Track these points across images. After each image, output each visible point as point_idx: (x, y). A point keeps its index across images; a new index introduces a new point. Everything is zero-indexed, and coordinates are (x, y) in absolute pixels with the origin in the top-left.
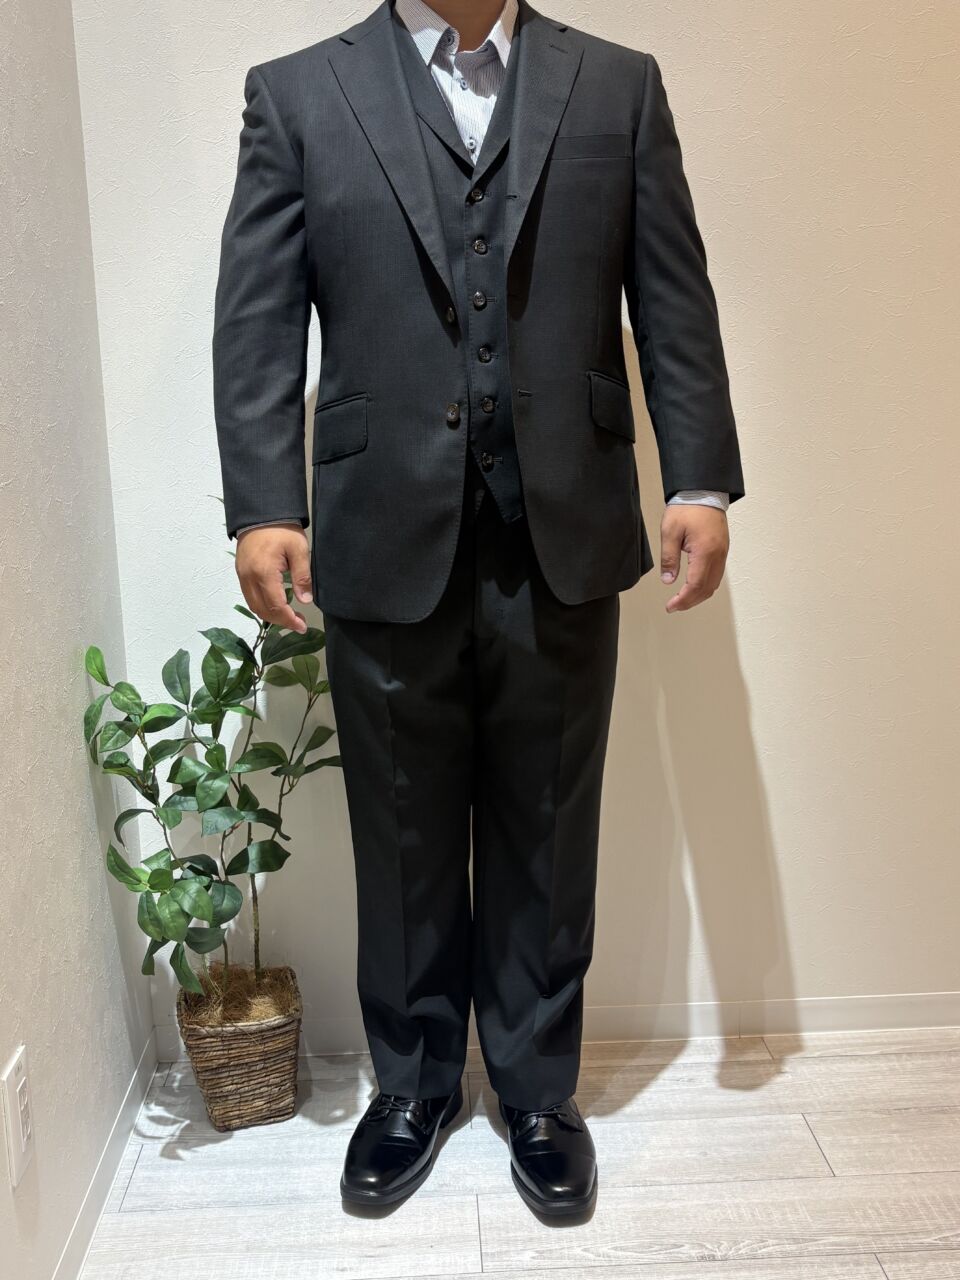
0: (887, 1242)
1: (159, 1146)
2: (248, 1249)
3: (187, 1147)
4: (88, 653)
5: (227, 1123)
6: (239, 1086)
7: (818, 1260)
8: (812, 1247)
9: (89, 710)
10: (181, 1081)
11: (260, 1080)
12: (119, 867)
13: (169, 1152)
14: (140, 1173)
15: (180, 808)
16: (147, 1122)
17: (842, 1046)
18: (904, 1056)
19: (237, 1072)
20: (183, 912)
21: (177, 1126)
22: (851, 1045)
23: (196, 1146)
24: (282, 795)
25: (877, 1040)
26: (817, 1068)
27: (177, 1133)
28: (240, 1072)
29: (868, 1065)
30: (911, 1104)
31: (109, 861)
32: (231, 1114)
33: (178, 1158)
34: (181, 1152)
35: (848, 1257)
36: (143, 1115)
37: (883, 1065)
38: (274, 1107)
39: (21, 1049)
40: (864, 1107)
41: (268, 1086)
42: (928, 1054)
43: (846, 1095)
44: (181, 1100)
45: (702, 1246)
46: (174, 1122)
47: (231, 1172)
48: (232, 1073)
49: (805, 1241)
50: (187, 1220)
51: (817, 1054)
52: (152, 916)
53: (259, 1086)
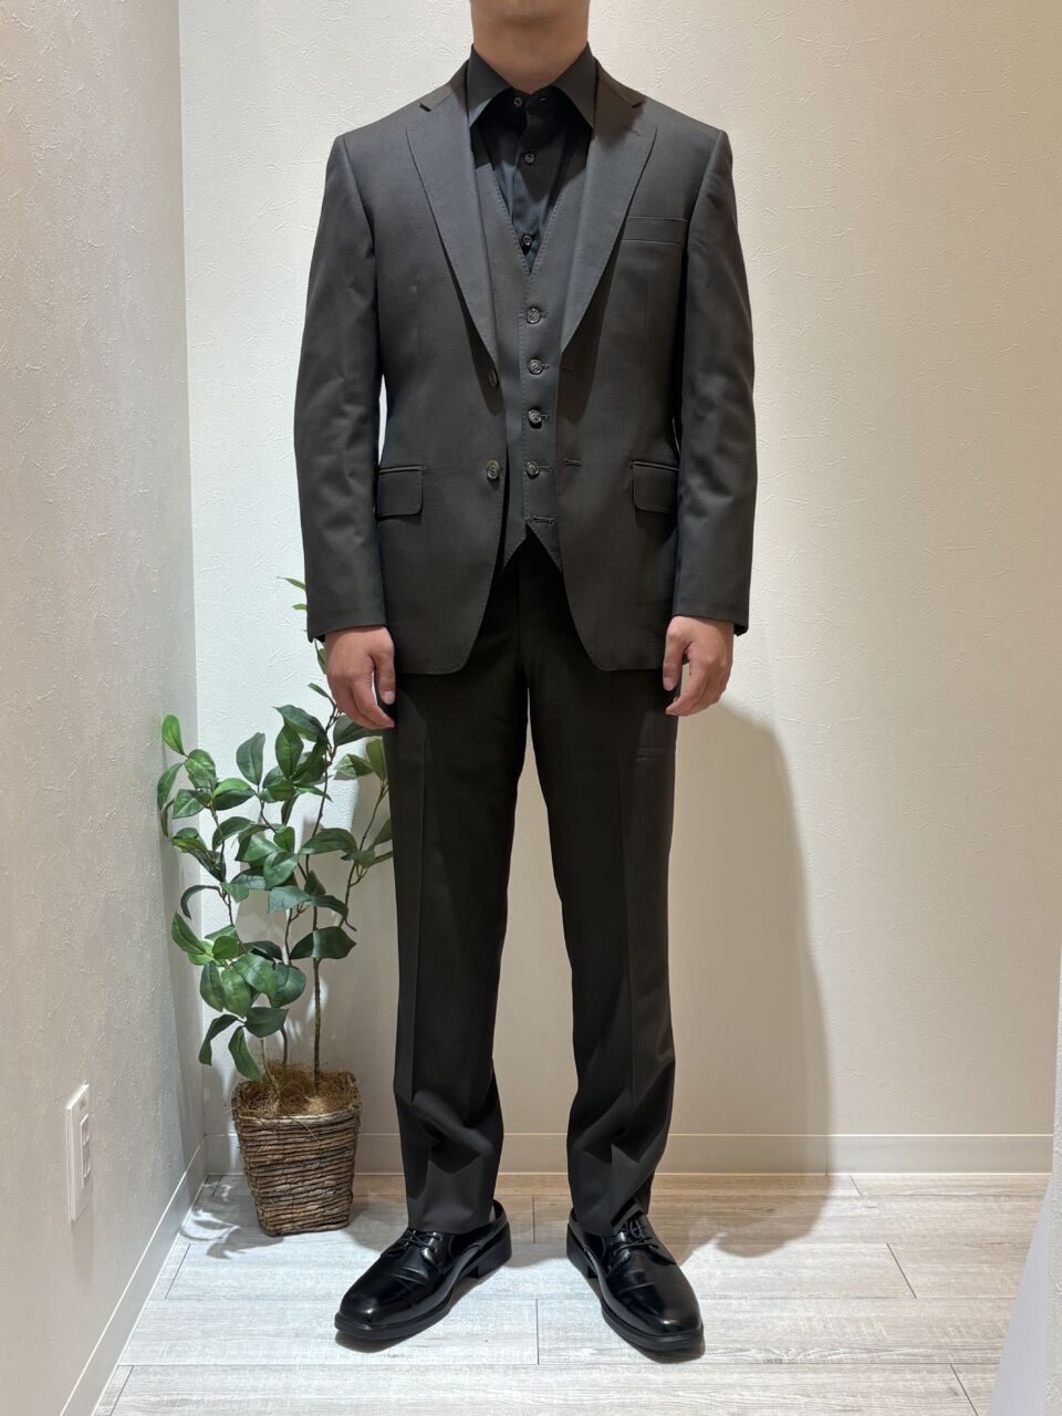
0: (965, 1355)
1: (207, 1246)
2: (297, 1335)
3: (236, 1248)
4: (165, 722)
5: (278, 1227)
6: (293, 1186)
7: (889, 1367)
8: (885, 1356)
9: (162, 778)
10: (230, 1191)
11: (315, 1181)
12: (183, 936)
13: (217, 1251)
14: (186, 1269)
15: (247, 885)
16: (195, 1226)
17: (936, 1186)
18: (1002, 1199)
19: (289, 1171)
20: (246, 983)
21: (224, 1230)
22: (946, 1186)
23: (246, 1247)
24: (349, 886)
25: (976, 1183)
26: (907, 1205)
27: (226, 1236)
28: (294, 1170)
29: (962, 1203)
30: (1004, 1239)
31: (174, 932)
32: (283, 1217)
33: (225, 1257)
34: (228, 1253)
35: (921, 1366)
36: (189, 1220)
37: (979, 1204)
38: (328, 1212)
39: (85, 1087)
40: (954, 1240)
41: (322, 1188)
42: (1030, 1197)
43: (936, 1230)
44: (232, 1208)
45: (768, 1351)
46: (222, 1227)
47: (281, 1271)
48: (285, 1171)
49: (877, 1351)
50: (235, 1309)
51: (908, 1193)
52: (215, 986)
53: (314, 1187)
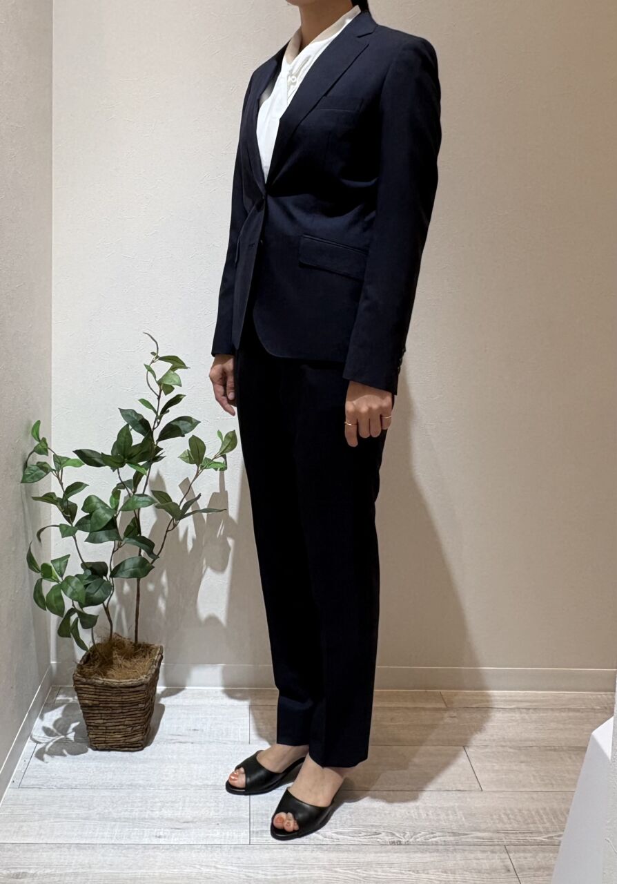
0: (513, 839)
8: (464, 839)
25: (515, 698)
26: (474, 715)
30: (534, 744)
31: (28, 559)
35: (487, 847)
37: (517, 716)
42: (547, 709)
49: (459, 835)
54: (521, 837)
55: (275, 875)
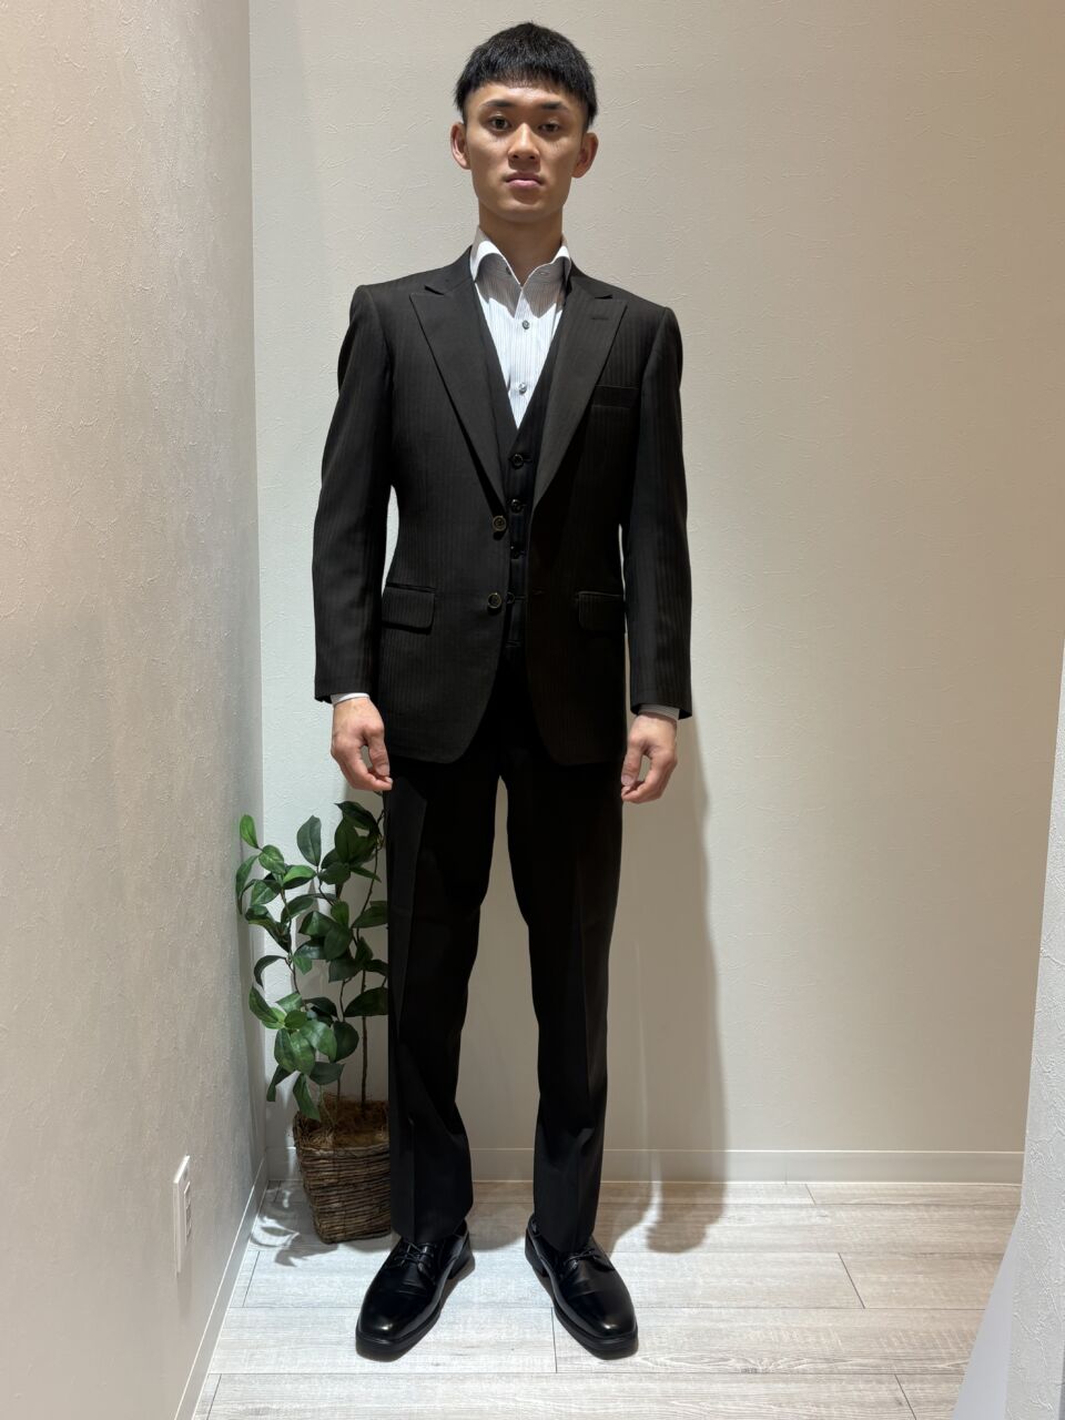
1: (274, 1253)
3: (299, 1255)
4: (242, 821)
5: (332, 1237)
6: (345, 1203)
9: (241, 869)
10: (290, 1198)
11: (363, 1199)
12: (259, 1008)
13: (283, 1259)
14: (258, 1276)
15: (308, 956)
16: (262, 1232)
17: (878, 1195)
18: (933, 1207)
19: (345, 1191)
20: (311, 1047)
21: (288, 1236)
22: (884, 1195)
23: (307, 1254)
25: (910, 1192)
26: (854, 1214)
27: (289, 1243)
28: (348, 1191)
29: (900, 1213)
30: (935, 1249)
31: (251, 1001)
32: (337, 1228)
33: (290, 1264)
34: (293, 1260)
35: (871, 1376)
39: (187, 1158)
40: (894, 1250)
43: (878, 1239)
44: (291, 1215)
45: (746, 1361)
46: (285, 1234)
47: (337, 1278)
48: (340, 1192)
49: (835, 1361)
50: (301, 1317)
51: (854, 1202)
52: (286, 1049)
53: (363, 1204)
54: (918, 1365)
55: (594, 1410)
